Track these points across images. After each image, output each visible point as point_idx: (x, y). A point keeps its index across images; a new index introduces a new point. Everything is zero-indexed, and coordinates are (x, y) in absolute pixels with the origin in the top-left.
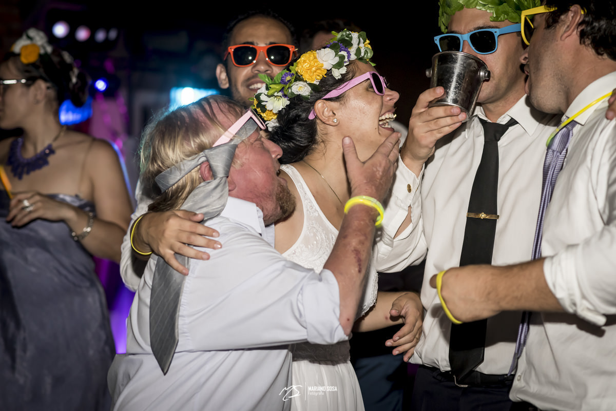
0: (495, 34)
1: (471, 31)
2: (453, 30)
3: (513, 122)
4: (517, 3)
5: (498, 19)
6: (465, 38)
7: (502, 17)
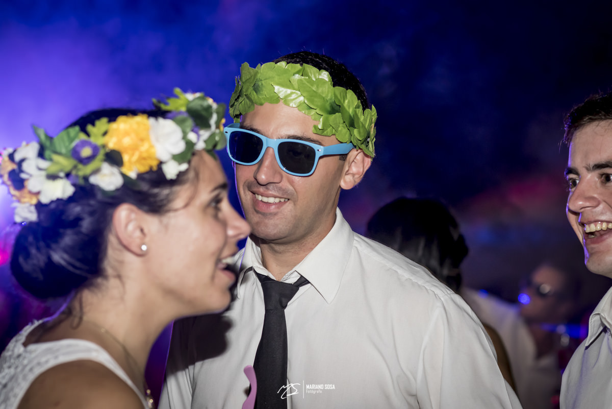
0: (316, 151)
1: (282, 138)
2: (255, 127)
3: (303, 281)
4: (352, 115)
5: (323, 132)
6: (271, 145)
7: (329, 130)
